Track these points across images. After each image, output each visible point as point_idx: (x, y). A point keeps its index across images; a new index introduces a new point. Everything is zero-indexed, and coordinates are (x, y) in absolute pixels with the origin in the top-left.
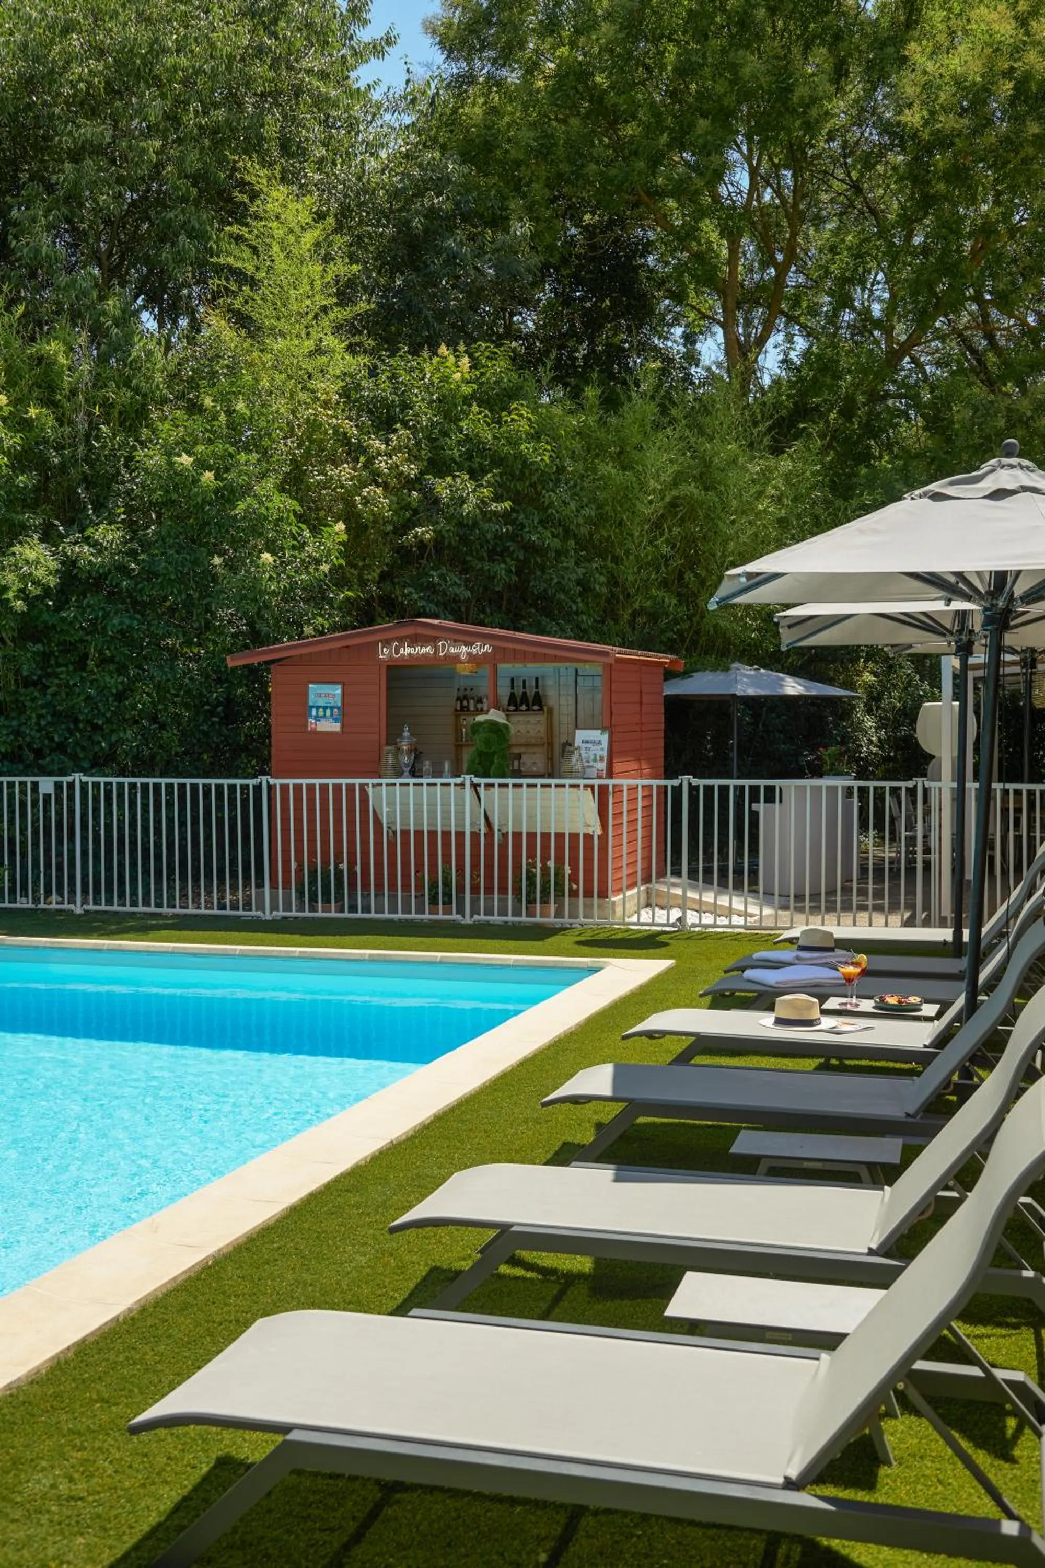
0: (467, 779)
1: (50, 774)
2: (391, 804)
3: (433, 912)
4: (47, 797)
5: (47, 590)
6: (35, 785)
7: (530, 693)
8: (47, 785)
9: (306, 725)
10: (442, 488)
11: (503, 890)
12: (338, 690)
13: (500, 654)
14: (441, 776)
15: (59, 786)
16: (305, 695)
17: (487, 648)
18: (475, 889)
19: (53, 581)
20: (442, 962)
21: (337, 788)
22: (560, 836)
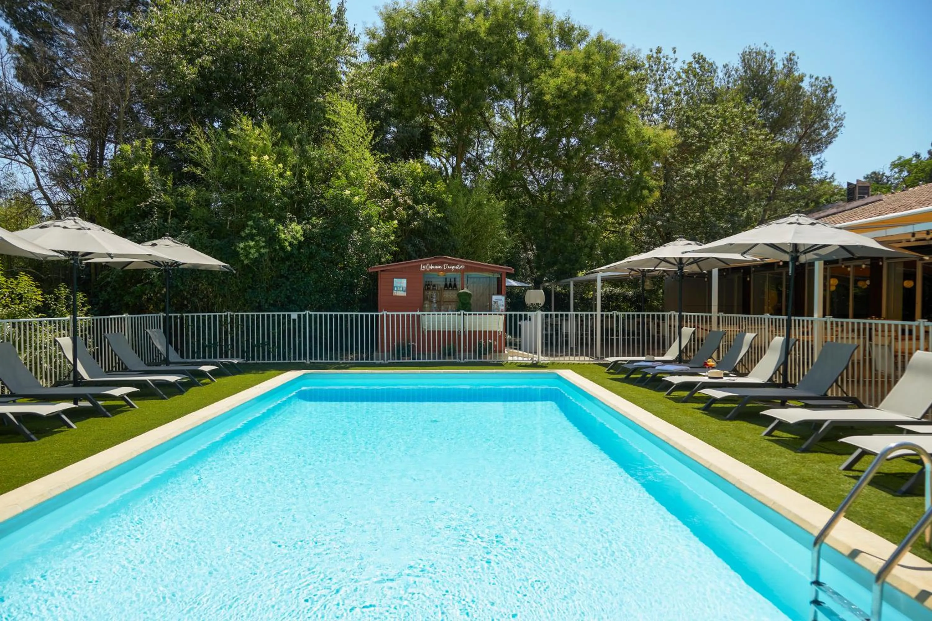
0: (462, 312)
1: (295, 311)
2: (429, 321)
3: (449, 358)
4: (294, 320)
5: (300, 242)
6: (289, 316)
7: (453, 283)
8: (294, 315)
9: (392, 293)
10: (419, 208)
11: (470, 351)
12: (405, 281)
13: (468, 268)
14: (447, 311)
15: (299, 316)
16: (393, 282)
17: (462, 267)
18: (465, 351)
19: (302, 239)
20: (496, 373)
21: (403, 316)
22: (490, 332)
